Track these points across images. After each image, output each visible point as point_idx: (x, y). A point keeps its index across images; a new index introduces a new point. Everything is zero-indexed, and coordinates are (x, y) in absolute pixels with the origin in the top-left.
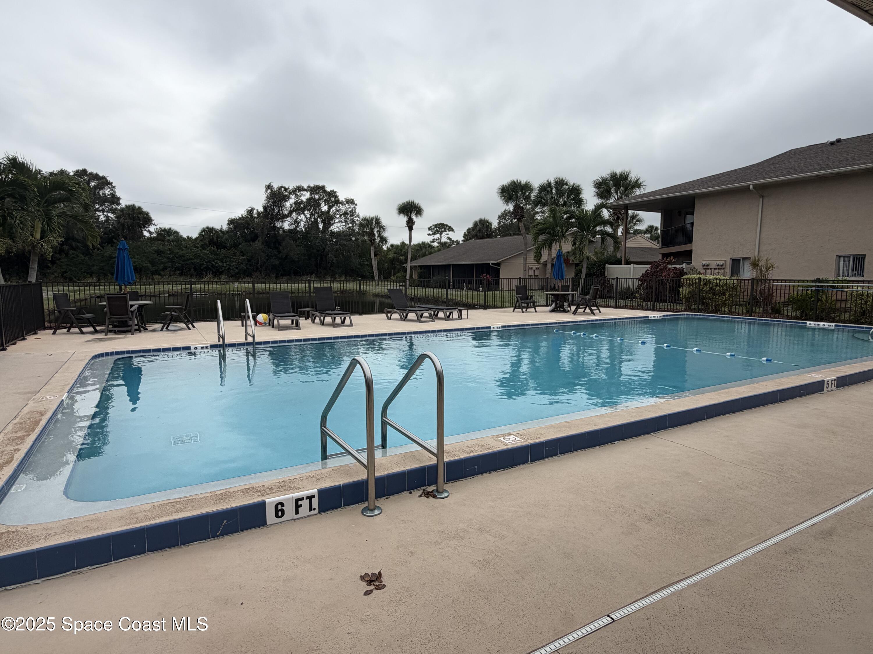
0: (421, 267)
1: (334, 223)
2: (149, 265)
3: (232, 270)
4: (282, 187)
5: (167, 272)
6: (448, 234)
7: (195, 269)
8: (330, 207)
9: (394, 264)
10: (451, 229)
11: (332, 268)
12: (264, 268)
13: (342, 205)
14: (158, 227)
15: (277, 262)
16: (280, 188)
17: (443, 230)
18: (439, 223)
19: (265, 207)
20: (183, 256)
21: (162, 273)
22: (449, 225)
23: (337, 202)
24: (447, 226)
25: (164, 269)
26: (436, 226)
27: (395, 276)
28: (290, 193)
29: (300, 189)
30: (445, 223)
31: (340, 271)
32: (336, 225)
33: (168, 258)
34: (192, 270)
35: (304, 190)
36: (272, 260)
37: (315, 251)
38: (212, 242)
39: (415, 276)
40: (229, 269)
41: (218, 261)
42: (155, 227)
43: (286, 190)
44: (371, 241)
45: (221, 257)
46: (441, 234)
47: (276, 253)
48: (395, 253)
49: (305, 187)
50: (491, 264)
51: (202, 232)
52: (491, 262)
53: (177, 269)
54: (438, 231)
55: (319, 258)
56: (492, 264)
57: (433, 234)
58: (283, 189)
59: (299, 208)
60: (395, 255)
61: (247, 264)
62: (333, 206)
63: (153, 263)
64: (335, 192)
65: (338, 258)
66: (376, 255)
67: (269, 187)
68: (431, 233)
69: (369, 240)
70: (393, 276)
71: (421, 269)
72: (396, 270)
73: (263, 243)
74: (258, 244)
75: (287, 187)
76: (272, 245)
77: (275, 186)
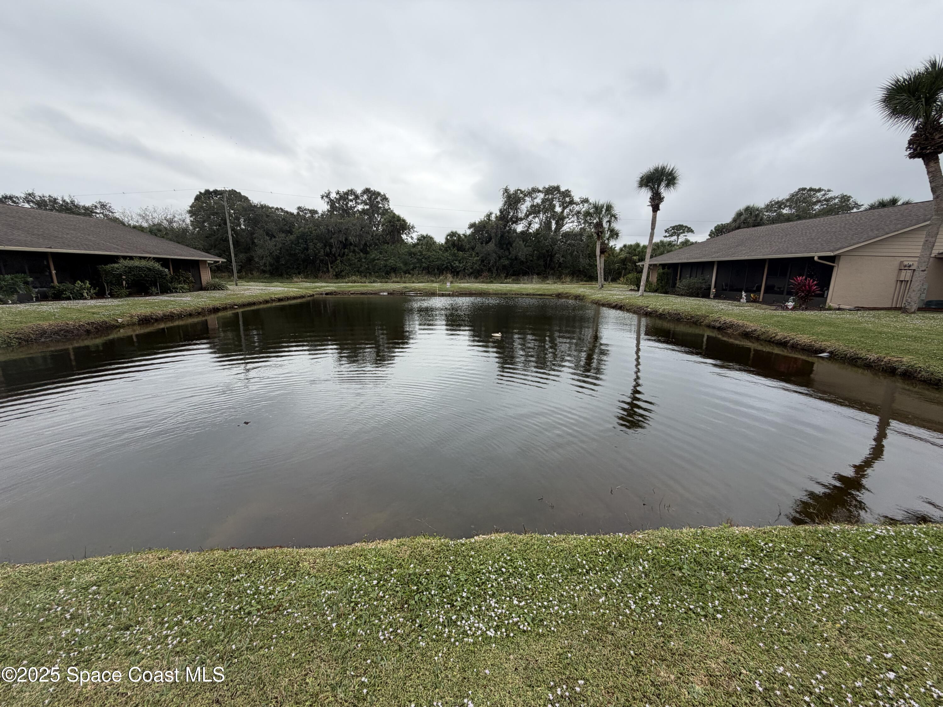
0: (663, 266)
1: (567, 223)
2: (401, 265)
3: (468, 269)
4: (518, 190)
5: (416, 272)
6: (686, 236)
7: (438, 269)
8: (564, 208)
9: (626, 265)
10: (690, 230)
11: (560, 269)
12: (495, 268)
13: (577, 205)
14: (419, 234)
15: (507, 262)
16: (516, 192)
17: (681, 231)
18: (677, 224)
19: (501, 211)
20: (429, 257)
21: (411, 272)
22: (689, 226)
23: (572, 202)
24: (686, 227)
25: (413, 269)
26: (673, 228)
27: (625, 277)
28: (525, 195)
29: (535, 190)
30: (684, 225)
31: (567, 271)
32: (567, 225)
33: (418, 259)
34: (436, 270)
35: (539, 191)
36: (502, 261)
37: (544, 251)
38: (454, 244)
39: (654, 279)
40: (465, 269)
41: (456, 262)
42: (416, 233)
43: (522, 192)
44: (598, 234)
45: (459, 259)
46: (678, 235)
47: (507, 253)
48: (629, 253)
49: (541, 189)
50: (816, 258)
51: (448, 236)
52: (816, 256)
53: (424, 269)
54: (675, 233)
55: (549, 259)
56: (820, 258)
57: (669, 236)
58: (519, 192)
59: (534, 210)
60: (628, 255)
61: (480, 265)
62: (567, 206)
63: (406, 264)
64: (570, 192)
65: (566, 258)
66: (602, 252)
67: (506, 190)
68: (667, 235)
69: (595, 233)
70: (623, 277)
71: (663, 268)
72: (627, 271)
73: (496, 245)
74: (491, 246)
75: (523, 190)
76: (505, 246)
77: (512, 190)
